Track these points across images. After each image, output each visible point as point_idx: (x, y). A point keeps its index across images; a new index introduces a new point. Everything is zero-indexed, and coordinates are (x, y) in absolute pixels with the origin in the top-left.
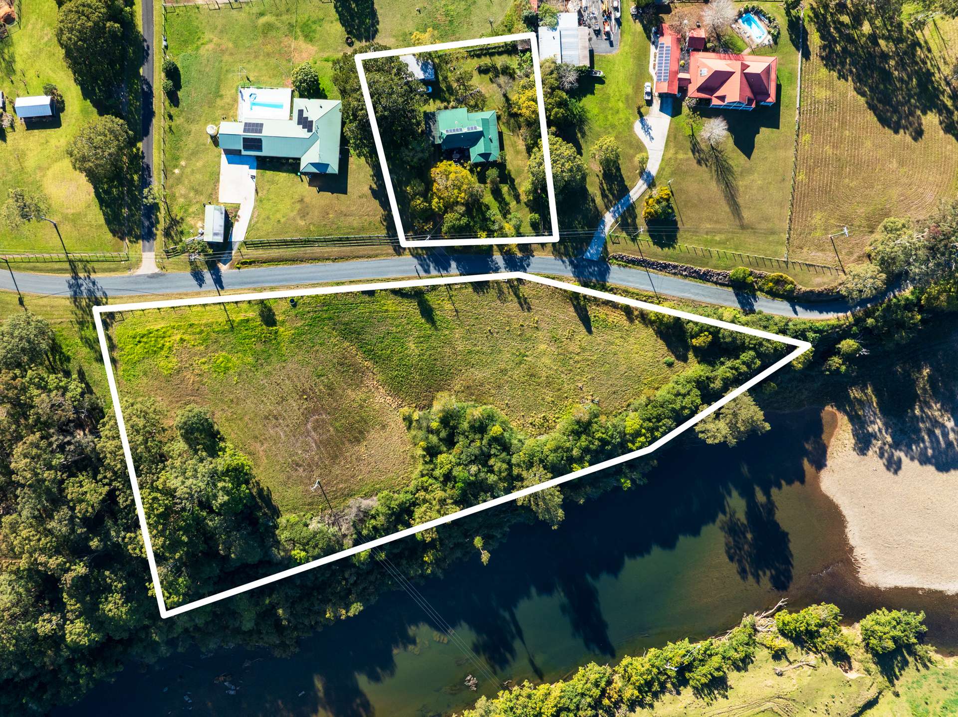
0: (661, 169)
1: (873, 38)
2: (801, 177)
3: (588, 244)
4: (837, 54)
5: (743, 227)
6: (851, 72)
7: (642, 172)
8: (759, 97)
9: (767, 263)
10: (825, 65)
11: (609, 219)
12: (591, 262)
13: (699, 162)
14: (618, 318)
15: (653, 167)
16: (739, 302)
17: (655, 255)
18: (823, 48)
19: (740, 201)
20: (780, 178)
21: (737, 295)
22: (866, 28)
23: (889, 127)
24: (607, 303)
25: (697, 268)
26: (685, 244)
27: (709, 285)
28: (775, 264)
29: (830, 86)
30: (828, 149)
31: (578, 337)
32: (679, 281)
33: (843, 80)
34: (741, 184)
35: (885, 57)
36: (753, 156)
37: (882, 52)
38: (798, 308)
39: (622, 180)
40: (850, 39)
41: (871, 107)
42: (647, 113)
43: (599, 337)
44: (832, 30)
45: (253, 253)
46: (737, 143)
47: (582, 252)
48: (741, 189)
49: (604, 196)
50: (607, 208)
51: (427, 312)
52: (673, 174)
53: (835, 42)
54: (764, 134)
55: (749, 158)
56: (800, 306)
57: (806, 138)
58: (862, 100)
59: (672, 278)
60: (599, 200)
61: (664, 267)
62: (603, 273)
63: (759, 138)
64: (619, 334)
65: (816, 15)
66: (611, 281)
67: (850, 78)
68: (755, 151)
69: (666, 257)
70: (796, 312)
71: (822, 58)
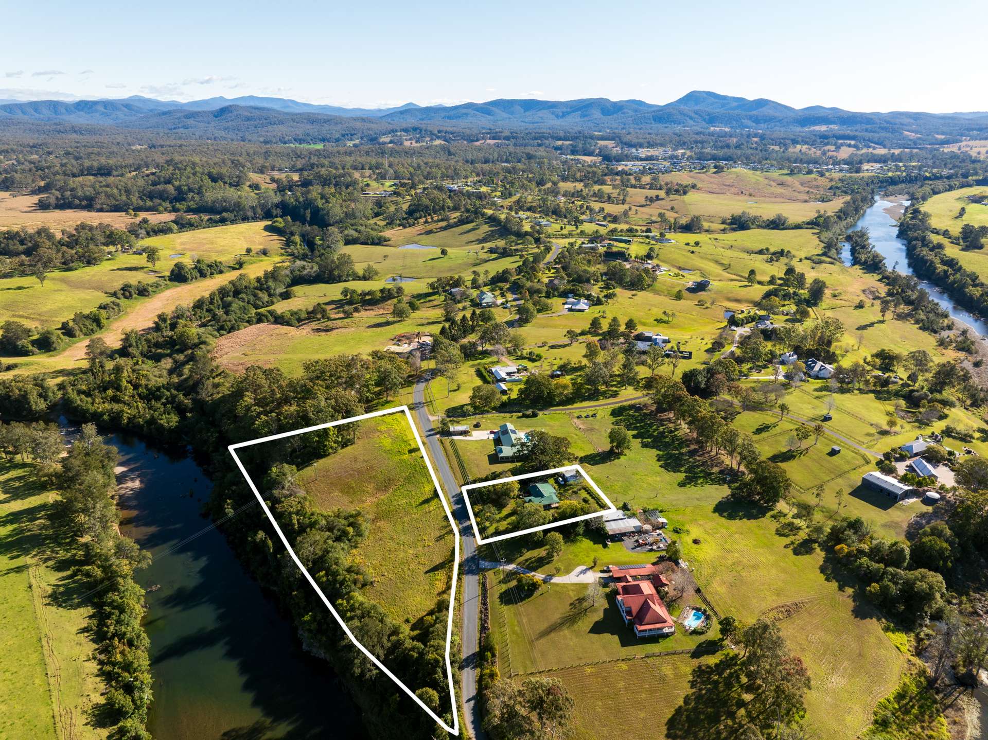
0: (557, 585)
1: (741, 704)
2: (588, 670)
3: (490, 561)
4: (709, 678)
5: (531, 642)
6: (701, 690)
7: (551, 576)
8: (637, 620)
9: (506, 664)
10: (694, 670)
11: (511, 567)
12: (478, 565)
13: (571, 604)
14: (440, 586)
15: (555, 580)
16: (468, 657)
17: (492, 595)
18: (708, 667)
19: (553, 634)
20: (580, 655)
21: (474, 655)
22: (748, 697)
23: (668, 729)
24: (450, 578)
25: (489, 621)
26: (506, 610)
27: (478, 635)
28: (507, 670)
29: (678, 676)
30: (621, 684)
31: (420, 567)
32: (477, 616)
33: (689, 685)
34: (566, 632)
35: (732, 715)
36: (591, 635)
37: (735, 713)
38: (472, 702)
39: (540, 567)
40: (729, 686)
41: (679, 711)
42: (595, 571)
43: (422, 577)
44: (728, 671)
45: (448, 444)
46: (597, 623)
47: (483, 559)
48: (561, 633)
49: (527, 560)
50: (519, 564)
51: (427, 501)
52: (556, 592)
53: (720, 675)
54: (613, 640)
55: (590, 632)
56: (475, 704)
57: (624, 666)
58: (681, 702)
59: (478, 611)
60: (521, 559)
61: (484, 603)
62: (471, 572)
63: (607, 636)
64: (427, 588)
65: (733, 658)
66: (466, 579)
67: (694, 690)
68: (596, 636)
69: (493, 602)
70: (468, 701)
71: (700, 667)
